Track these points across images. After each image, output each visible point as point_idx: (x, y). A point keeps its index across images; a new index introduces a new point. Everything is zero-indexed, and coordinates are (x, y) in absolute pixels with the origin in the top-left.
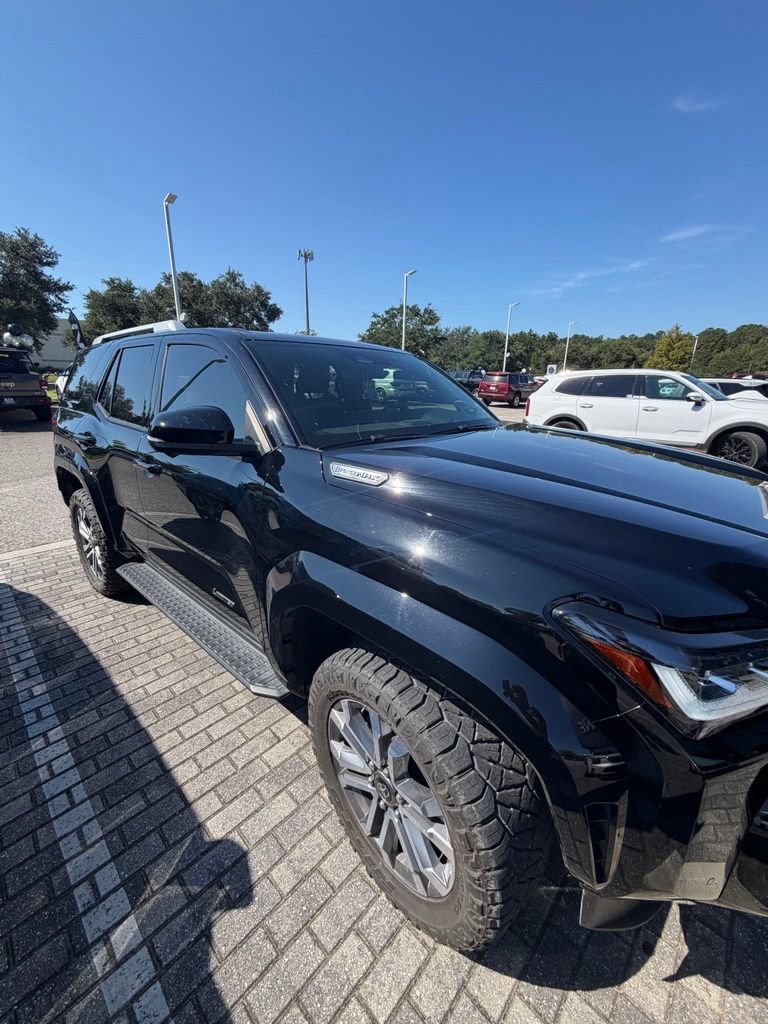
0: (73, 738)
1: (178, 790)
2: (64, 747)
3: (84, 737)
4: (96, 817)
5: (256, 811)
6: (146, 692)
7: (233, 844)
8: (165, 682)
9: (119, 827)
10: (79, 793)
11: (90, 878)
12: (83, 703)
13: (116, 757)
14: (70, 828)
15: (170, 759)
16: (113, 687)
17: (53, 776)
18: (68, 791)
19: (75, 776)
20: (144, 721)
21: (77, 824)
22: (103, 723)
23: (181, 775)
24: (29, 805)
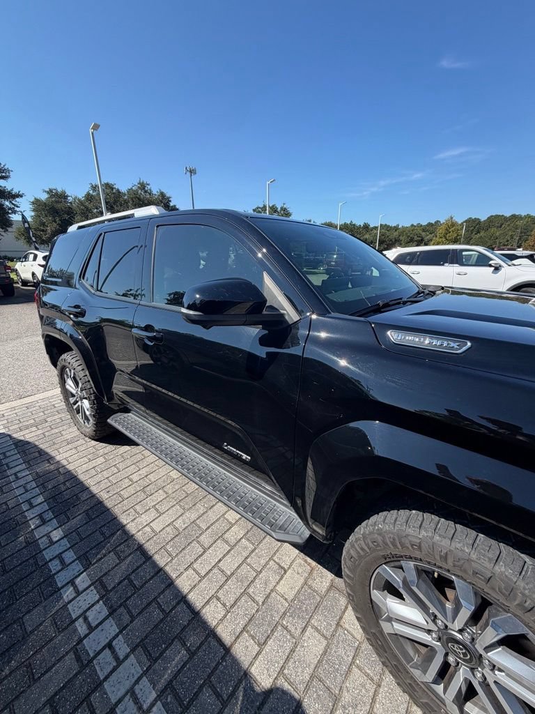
0: (99, 583)
1: (212, 634)
2: (93, 595)
3: (111, 582)
4: (145, 673)
5: (293, 651)
6: (153, 530)
7: (284, 693)
8: (166, 519)
9: (170, 684)
10: (122, 647)
12: (99, 546)
13: (145, 602)
14: (123, 691)
15: (196, 599)
16: (122, 527)
17: (91, 629)
18: (109, 646)
19: (111, 628)
20: (161, 560)
21: (128, 685)
22: (123, 566)
23: (212, 615)
24: (76, 667)
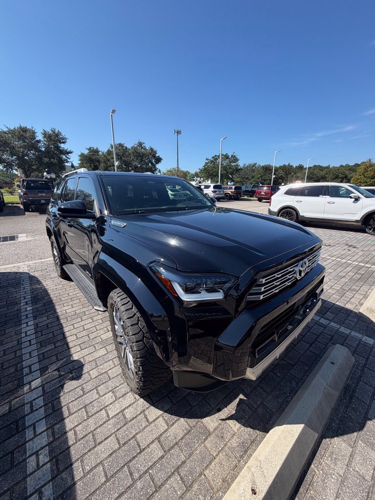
0: (36, 326)
1: (67, 344)
2: (33, 327)
3: (40, 325)
4: (37, 349)
5: (92, 353)
6: (66, 312)
7: (80, 362)
8: (74, 309)
9: (43, 353)
10: (33, 342)
11: (30, 367)
12: (43, 314)
13: (49, 332)
14: (28, 352)
15: (67, 334)
16: (55, 310)
17: (26, 336)
18: (30, 341)
19: (33, 336)
20: (62, 321)
21: (30, 351)
22: (48, 321)
23: (69, 339)
24: (16, 344)
